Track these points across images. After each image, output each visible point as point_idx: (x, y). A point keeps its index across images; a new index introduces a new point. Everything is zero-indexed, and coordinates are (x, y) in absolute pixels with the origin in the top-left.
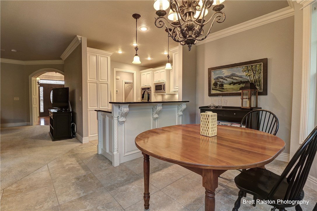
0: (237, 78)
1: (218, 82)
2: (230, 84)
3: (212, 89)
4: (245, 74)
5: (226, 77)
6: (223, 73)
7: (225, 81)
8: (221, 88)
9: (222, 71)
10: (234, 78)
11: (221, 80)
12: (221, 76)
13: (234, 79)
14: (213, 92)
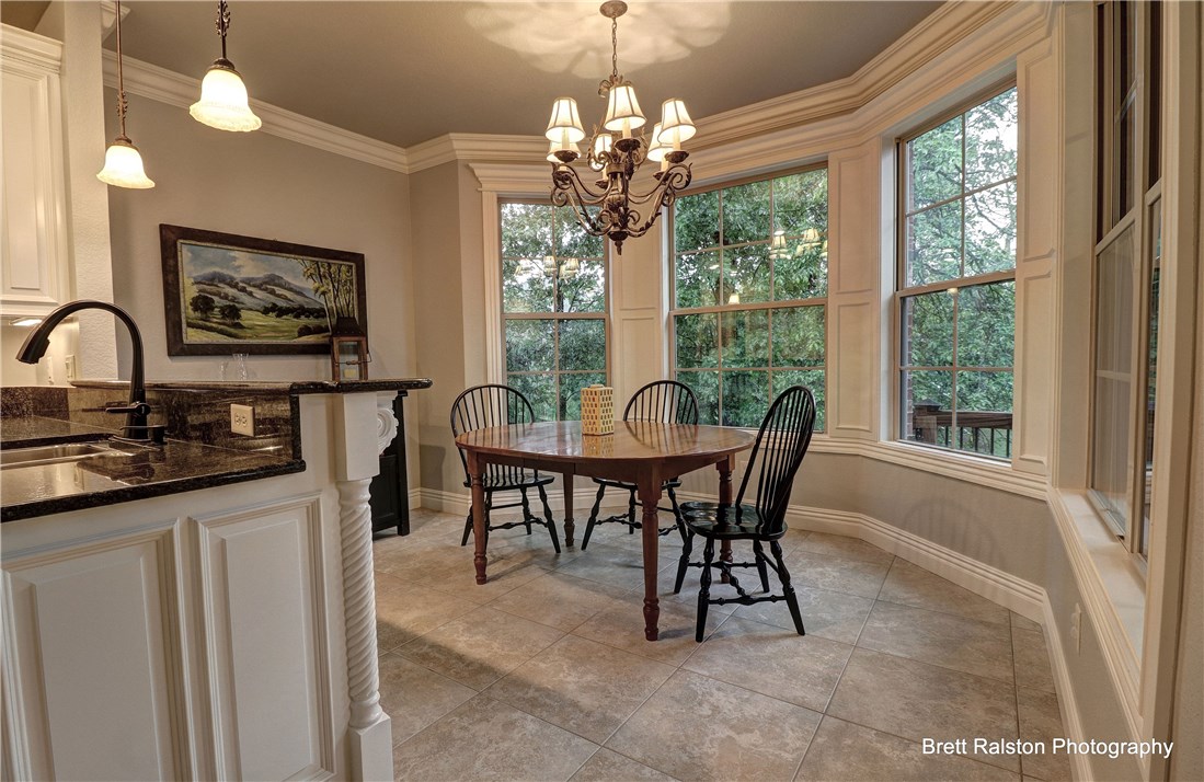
0: (289, 294)
1: (216, 299)
2: (266, 311)
3: (190, 325)
4: (310, 285)
5: (248, 281)
6: (237, 263)
7: (244, 297)
8: (228, 321)
9: (233, 254)
10: (279, 291)
11: (231, 291)
12: (225, 272)
13: (279, 296)
14: (192, 336)
